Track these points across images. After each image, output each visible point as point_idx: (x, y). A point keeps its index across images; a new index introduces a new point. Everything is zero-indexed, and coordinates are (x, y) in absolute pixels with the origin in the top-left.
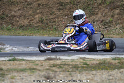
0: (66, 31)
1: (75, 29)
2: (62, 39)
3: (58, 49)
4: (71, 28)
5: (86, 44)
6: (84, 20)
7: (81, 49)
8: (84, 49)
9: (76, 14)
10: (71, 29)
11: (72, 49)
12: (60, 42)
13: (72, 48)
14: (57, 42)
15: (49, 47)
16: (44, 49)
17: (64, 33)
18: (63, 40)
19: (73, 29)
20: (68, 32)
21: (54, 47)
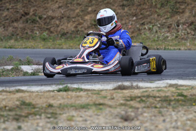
0: (85, 43)
1: (99, 39)
2: (78, 55)
3: (73, 72)
4: (93, 37)
5: (117, 62)
6: (114, 25)
7: (108, 70)
8: (112, 70)
9: (101, 16)
10: (94, 39)
11: (94, 71)
12: (76, 60)
13: (95, 69)
14: (70, 61)
15: (59, 68)
16: (51, 72)
17: (82, 46)
18: (80, 57)
19: (96, 40)
20: (88, 45)
21: (66, 69)
